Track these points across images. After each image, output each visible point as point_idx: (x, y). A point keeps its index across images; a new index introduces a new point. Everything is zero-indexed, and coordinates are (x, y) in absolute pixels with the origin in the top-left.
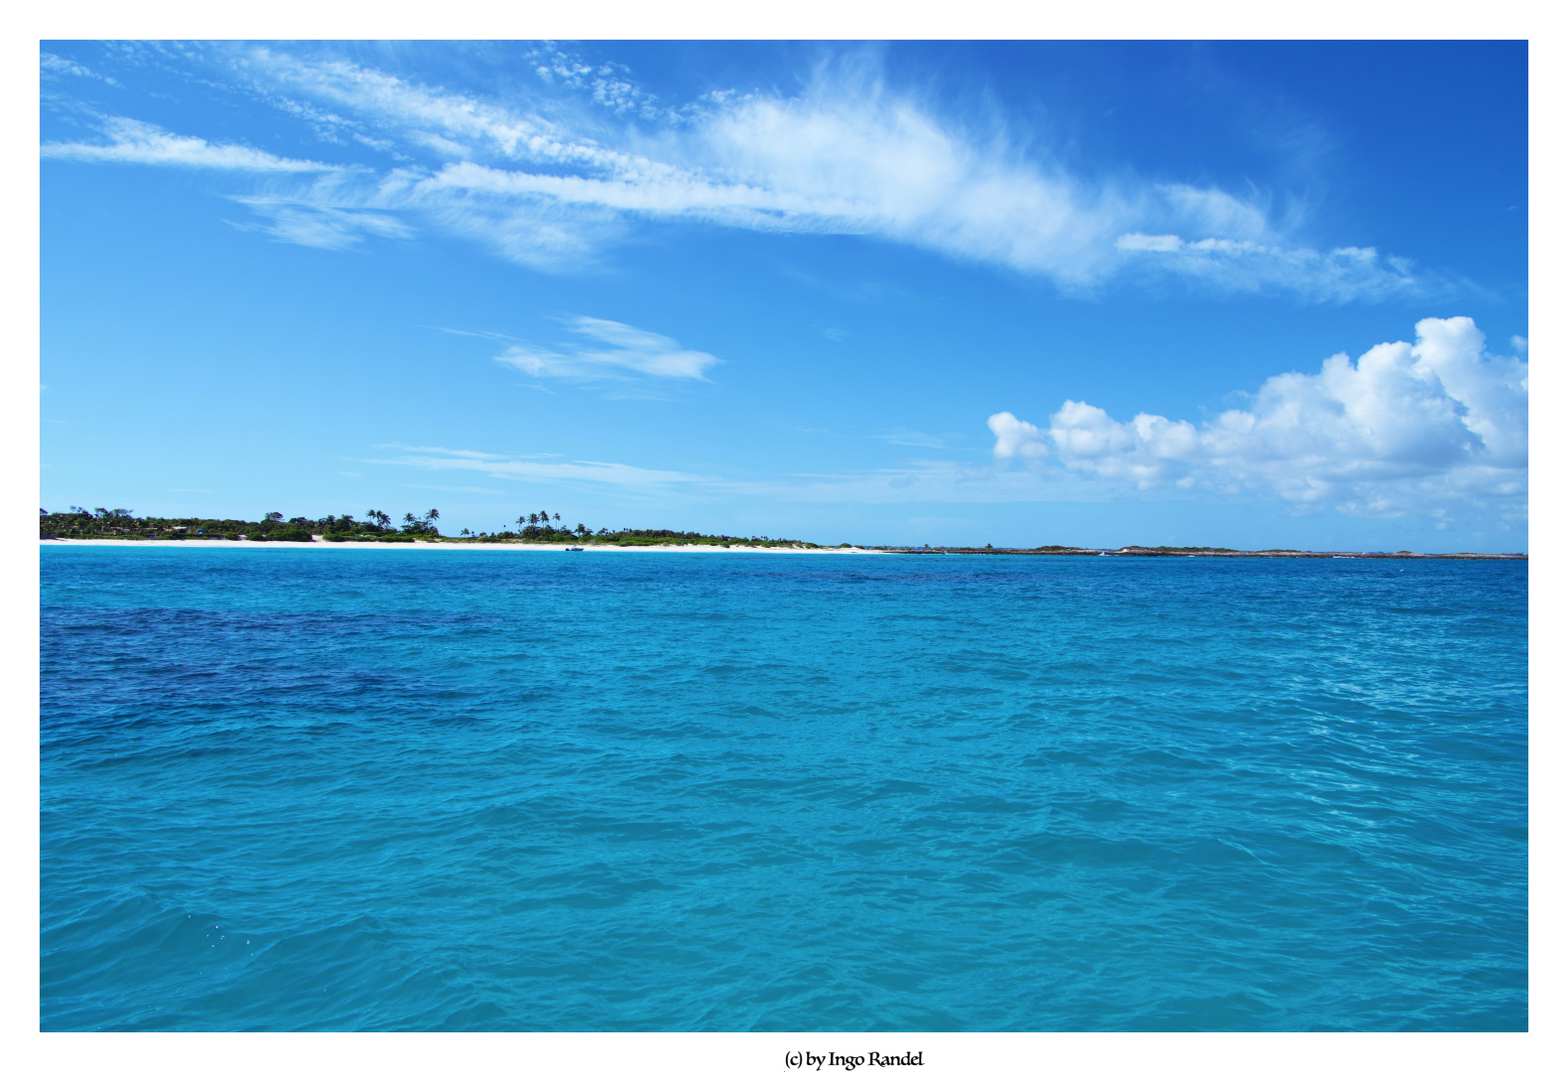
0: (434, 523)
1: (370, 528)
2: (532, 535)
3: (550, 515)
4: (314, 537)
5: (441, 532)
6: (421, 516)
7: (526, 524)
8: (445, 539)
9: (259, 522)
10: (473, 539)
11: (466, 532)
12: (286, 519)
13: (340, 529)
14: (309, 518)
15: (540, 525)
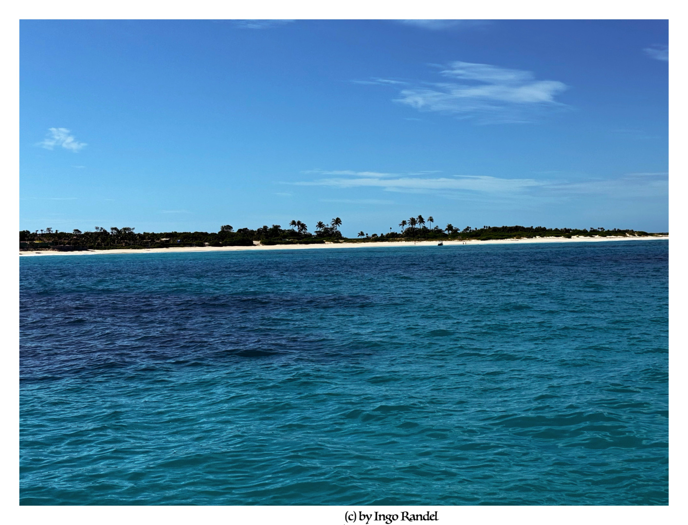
0: (339, 228)
1: (292, 233)
2: (411, 234)
3: (426, 219)
4: (255, 242)
5: (344, 235)
6: (328, 223)
7: (407, 226)
8: (347, 240)
9: (217, 233)
10: (367, 240)
11: (362, 234)
12: (235, 230)
13: (272, 235)
14: (250, 228)
15: (418, 226)
